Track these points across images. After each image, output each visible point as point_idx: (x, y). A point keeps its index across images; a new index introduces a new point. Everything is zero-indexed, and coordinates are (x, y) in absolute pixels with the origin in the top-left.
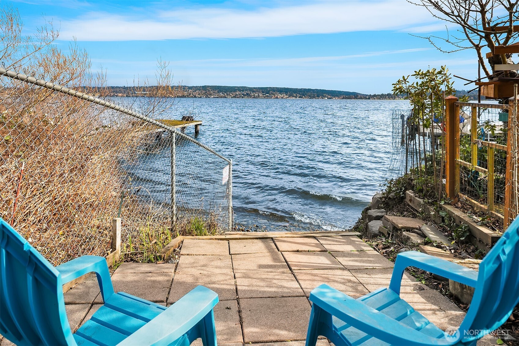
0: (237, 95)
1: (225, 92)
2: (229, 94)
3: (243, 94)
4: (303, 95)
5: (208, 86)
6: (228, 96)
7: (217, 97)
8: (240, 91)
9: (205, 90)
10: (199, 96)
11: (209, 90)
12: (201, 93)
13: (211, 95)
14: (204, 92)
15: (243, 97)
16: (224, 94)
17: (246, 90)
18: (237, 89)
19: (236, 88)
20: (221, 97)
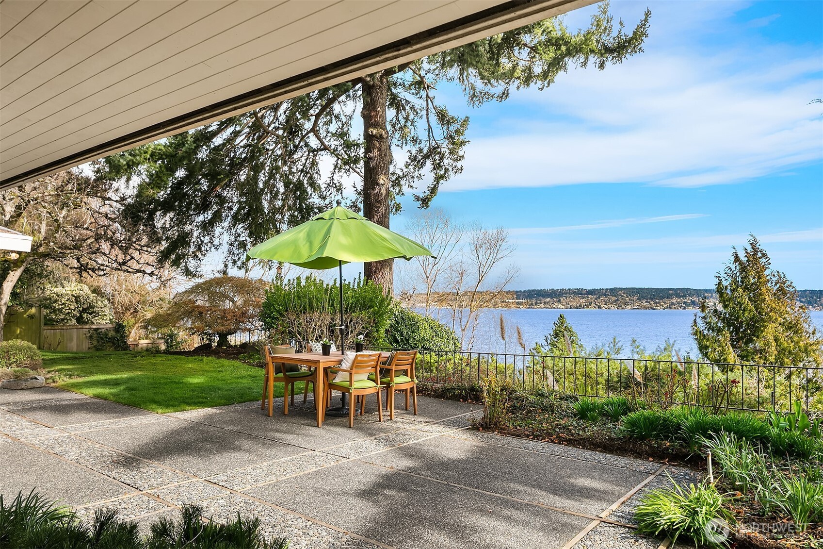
0: (673, 304)
1: (652, 299)
2: (659, 303)
3: (685, 303)
4: (810, 303)
5: (621, 289)
6: (657, 306)
7: (638, 308)
8: (678, 296)
9: (615, 296)
10: (606, 306)
11: (622, 296)
12: (609, 301)
13: (626, 304)
14: (614, 298)
15: (685, 308)
16: (649, 302)
17: (691, 295)
18: (672, 294)
19: (671, 292)
20: (645, 308)
